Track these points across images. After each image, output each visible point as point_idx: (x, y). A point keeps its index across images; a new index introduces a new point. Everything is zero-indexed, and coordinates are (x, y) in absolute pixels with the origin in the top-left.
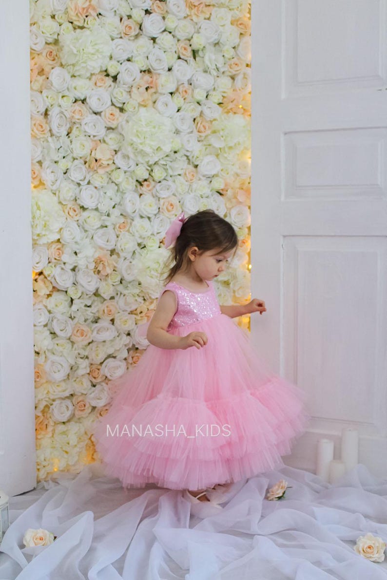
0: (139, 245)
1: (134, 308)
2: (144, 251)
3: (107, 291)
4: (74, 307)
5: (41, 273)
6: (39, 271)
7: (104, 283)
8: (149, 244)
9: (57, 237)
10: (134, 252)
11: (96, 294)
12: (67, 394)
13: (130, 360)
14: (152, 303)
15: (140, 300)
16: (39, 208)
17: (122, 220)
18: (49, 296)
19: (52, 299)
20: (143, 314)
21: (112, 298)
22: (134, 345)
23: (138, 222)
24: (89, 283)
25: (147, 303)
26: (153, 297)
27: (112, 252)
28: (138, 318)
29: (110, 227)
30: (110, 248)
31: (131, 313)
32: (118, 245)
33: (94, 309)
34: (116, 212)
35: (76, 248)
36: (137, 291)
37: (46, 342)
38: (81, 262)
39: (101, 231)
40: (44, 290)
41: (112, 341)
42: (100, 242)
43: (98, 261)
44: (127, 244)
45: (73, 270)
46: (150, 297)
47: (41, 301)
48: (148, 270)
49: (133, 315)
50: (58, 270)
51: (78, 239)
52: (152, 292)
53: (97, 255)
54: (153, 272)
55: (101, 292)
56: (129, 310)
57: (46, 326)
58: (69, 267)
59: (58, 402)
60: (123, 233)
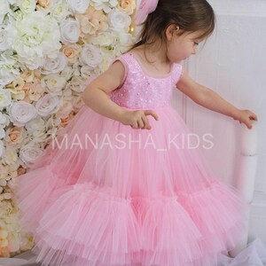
0: (11, 7)
1: (9, 81)
2: (19, 14)
8: (23, 6)
10: (6, 15)
13: (8, 139)
14: (29, 74)
15: (16, 72)
20: (20, 88)
22: (11, 123)
25: (24, 75)
26: (31, 69)
31: (7, 87)
36: (12, 62)
46: (28, 69)
48: (25, 38)
49: (9, 89)
52: (30, 63)
54: (31, 40)
56: (4, 84)
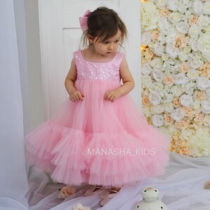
0: (202, 31)
1: (198, 67)
2: (204, 34)
3: (183, 57)
4: (165, 65)
5: (147, 47)
6: (146, 45)
7: (182, 53)
8: (207, 30)
9: (155, 27)
10: (199, 35)
11: (177, 58)
12: (160, 112)
14: (208, 64)
15: (202, 62)
16: (145, 12)
17: (192, 17)
18: (152, 59)
19: (154, 61)
21: (186, 61)
23: (202, 18)
24: (173, 52)
25: (206, 64)
26: (209, 61)
27: (186, 35)
28: (201, 72)
29: (186, 21)
30: (185, 33)
31: (197, 69)
32: (190, 31)
33: (176, 67)
34: (188, 13)
35: (165, 33)
36: (200, 57)
37: (149, 84)
38: (168, 40)
39: (180, 23)
40: (149, 56)
41: (185, 85)
42: (179, 29)
43: (178, 40)
44: (194, 30)
45: (165, 45)
46: (207, 61)
47: (147, 62)
50: (156, 45)
51: (167, 28)
52: (208, 58)
53: (177, 37)
55: (180, 58)
56: (195, 68)
57: (150, 75)
58: (162, 43)
59: (155, 116)
60: (192, 24)
